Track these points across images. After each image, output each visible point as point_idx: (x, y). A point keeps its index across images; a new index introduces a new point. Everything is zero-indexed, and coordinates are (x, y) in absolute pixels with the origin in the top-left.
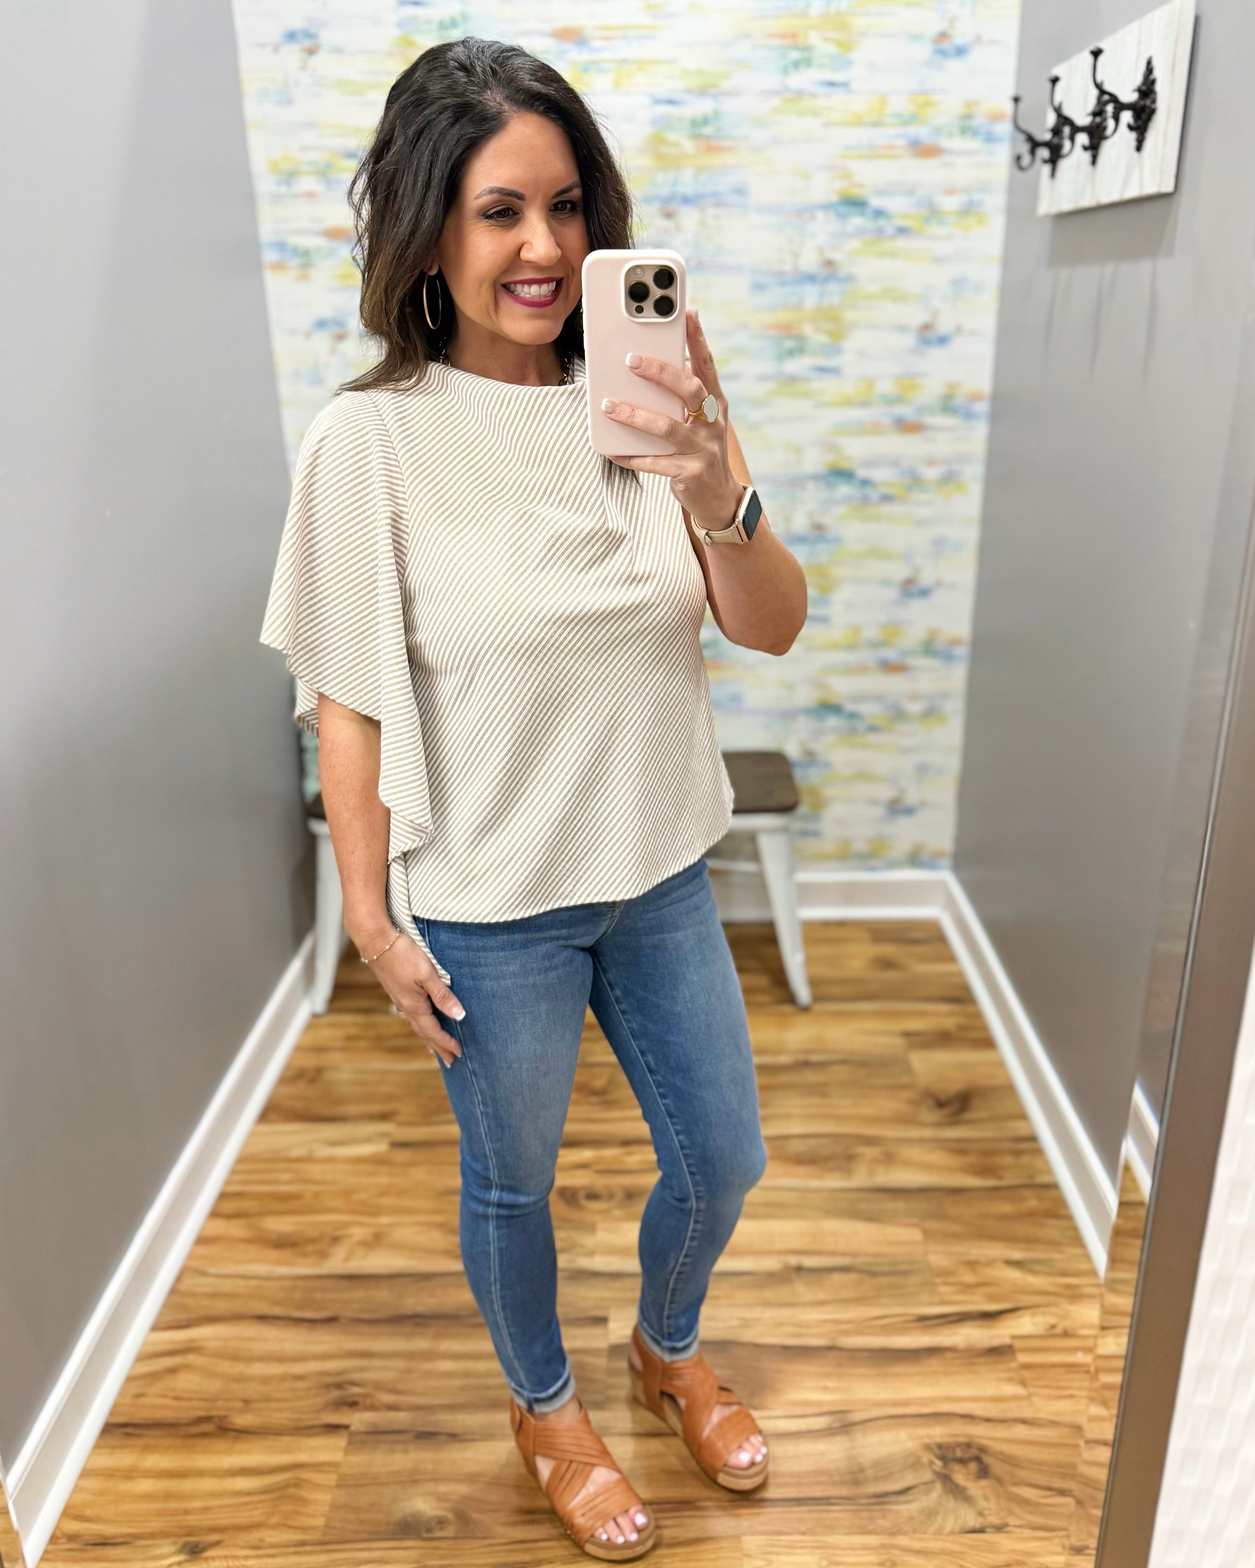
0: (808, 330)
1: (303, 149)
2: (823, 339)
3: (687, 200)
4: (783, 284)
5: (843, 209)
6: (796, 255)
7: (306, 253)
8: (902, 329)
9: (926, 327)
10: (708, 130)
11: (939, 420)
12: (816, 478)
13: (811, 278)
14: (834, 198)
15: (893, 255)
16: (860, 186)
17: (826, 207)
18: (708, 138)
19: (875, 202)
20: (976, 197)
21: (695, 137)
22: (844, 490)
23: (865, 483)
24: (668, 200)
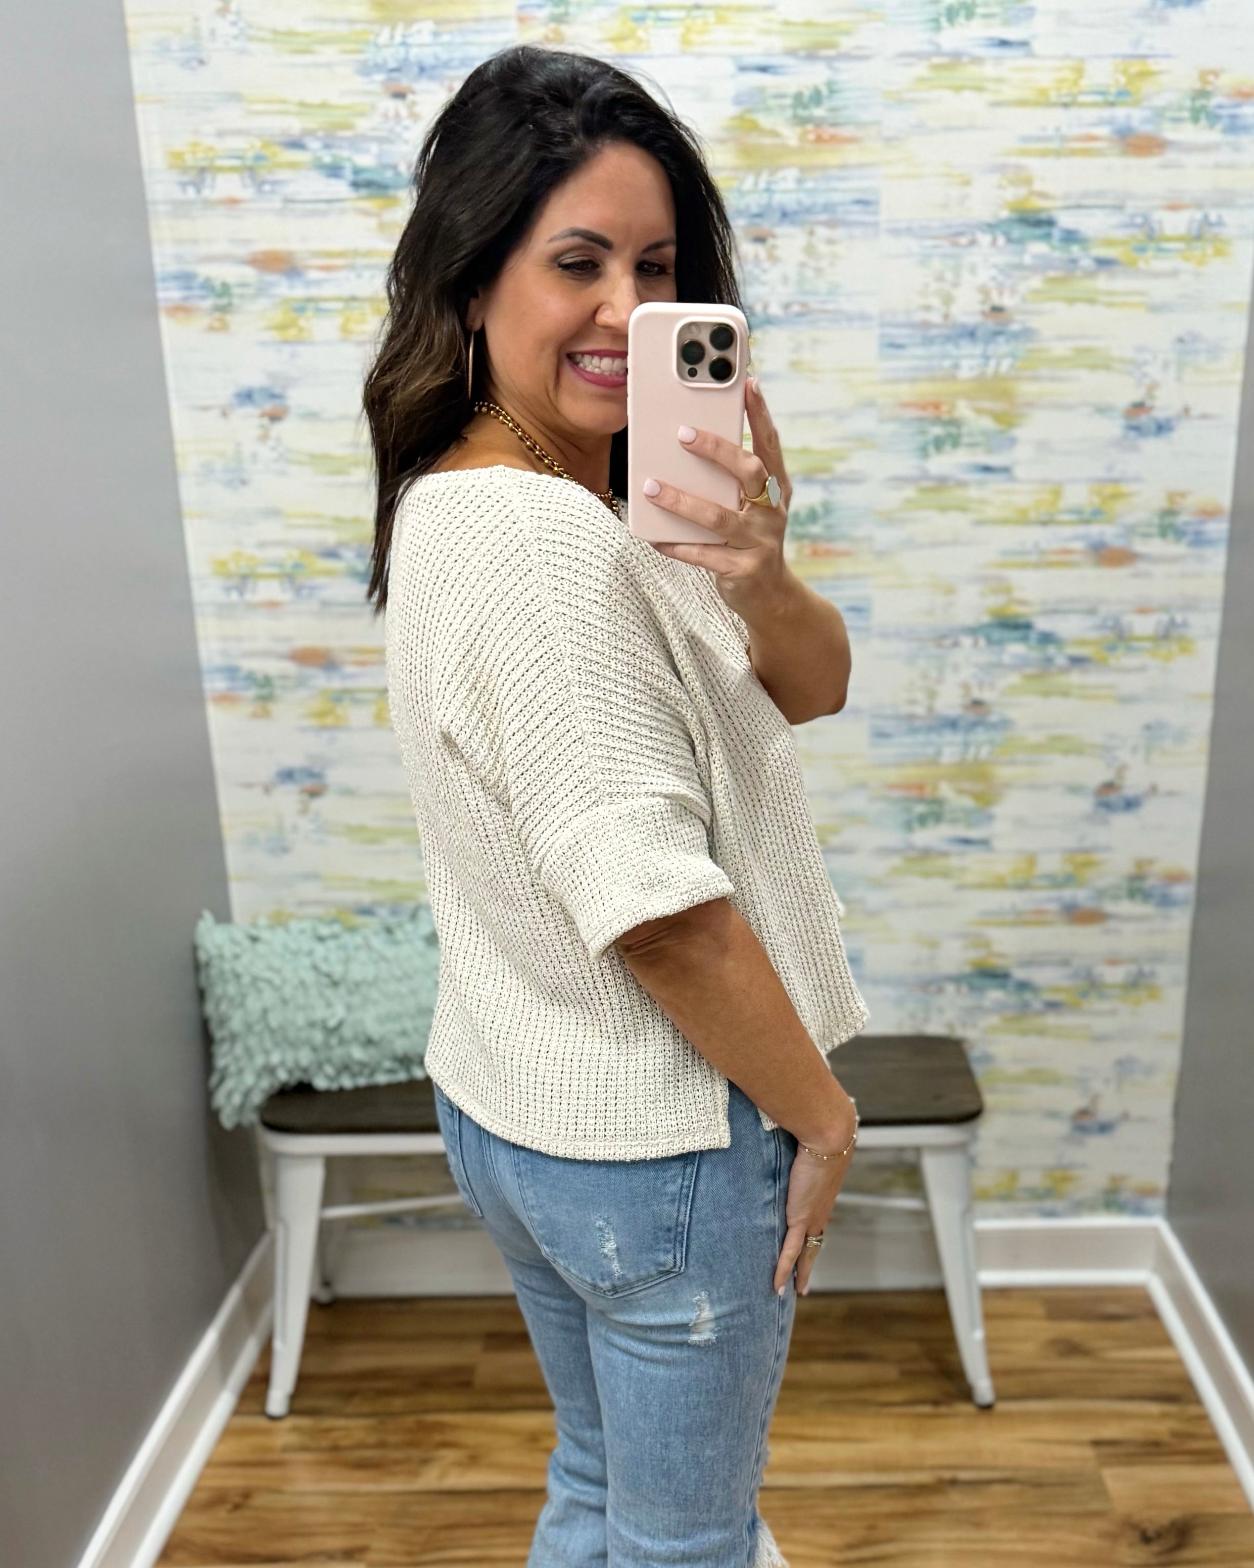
0: (963, 410)
1: (221, 134)
2: (987, 423)
3: (785, 215)
4: (928, 341)
5: (1017, 232)
6: (948, 300)
7: (225, 290)
8: (1102, 410)
9: (1139, 407)
10: (819, 112)
11: (1156, 546)
12: (972, 631)
13: (971, 334)
14: (1004, 214)
15: (1092, 301)
16: (1043, 195)
17: (991, 227)
18: (818, 123)
19: (1066, 220)
20: (1213, 217)
21: (801, 121)
22: (1016, 649)
23: (1047, 638)
24: (759, 215)
